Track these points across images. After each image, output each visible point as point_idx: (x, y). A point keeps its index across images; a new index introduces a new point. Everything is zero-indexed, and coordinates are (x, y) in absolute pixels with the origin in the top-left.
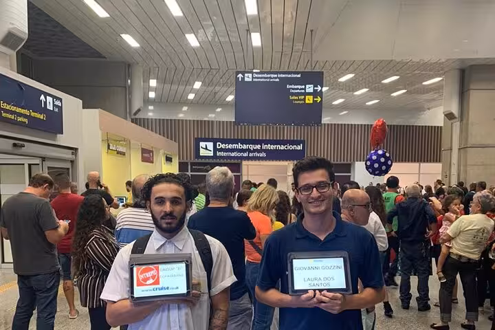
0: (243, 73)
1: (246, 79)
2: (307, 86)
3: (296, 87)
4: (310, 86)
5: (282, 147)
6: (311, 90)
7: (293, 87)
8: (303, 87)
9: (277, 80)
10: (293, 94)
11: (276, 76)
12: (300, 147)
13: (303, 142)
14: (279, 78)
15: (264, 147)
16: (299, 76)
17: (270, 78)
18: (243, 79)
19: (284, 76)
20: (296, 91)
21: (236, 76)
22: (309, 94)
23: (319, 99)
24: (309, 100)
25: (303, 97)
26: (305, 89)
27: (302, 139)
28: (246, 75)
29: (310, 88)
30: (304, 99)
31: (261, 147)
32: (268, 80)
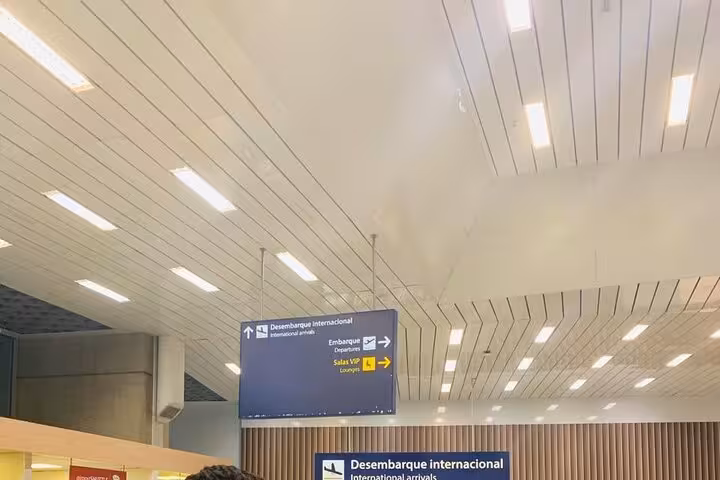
0: (254, 324)
1: (259, 335)
2: (365, 339)
3: (344, 342)
4: (370, 338)
5: (467, 465)
6: (372, 346)
7: (340, 342)
8: (358, 341)
9: (311, 332)
10: (341, 356)
11: (309, 325)
12: (498, 465)
13: (505, 456)
14: (315, 328)
15: (433, 465)
16: (350, 321)
17: (300, 329)
18: (253, 335)
19: (323, 323)
20: (346, 350)
21: (242, 332)
22: (369, 354)
23: (387, 362)
24: (370, 364)
25: (358, 360)
26: (361, 345)
27: (505, 450)
28: (259, 328)
29: (369, 343)
30: (360, 364)
31: (428, 466)
32: (296, 334)
